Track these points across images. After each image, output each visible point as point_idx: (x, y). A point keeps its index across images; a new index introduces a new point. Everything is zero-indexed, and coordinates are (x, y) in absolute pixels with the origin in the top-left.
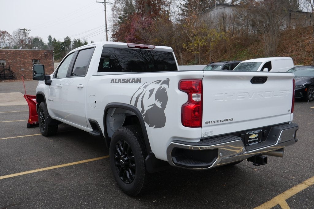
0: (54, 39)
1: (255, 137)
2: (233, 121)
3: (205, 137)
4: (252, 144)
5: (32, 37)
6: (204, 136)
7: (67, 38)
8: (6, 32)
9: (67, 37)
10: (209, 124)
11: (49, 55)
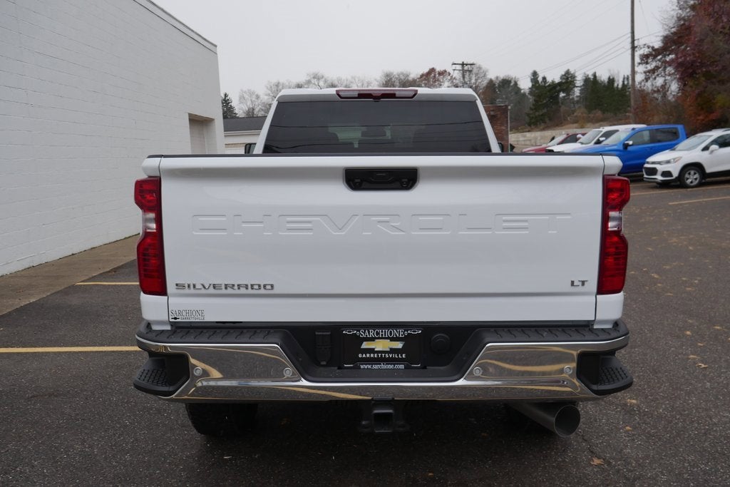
0: (544, 78)
1: (391, 349)
2: (275, 291)
3: (177, 320)
4: (376, 367)
5: (497, 78)
6: (175, 318)
7: (568, 72)
8: (445, 71)
9: (568, 70)
10: (187, 291)
11: (499, 116)
